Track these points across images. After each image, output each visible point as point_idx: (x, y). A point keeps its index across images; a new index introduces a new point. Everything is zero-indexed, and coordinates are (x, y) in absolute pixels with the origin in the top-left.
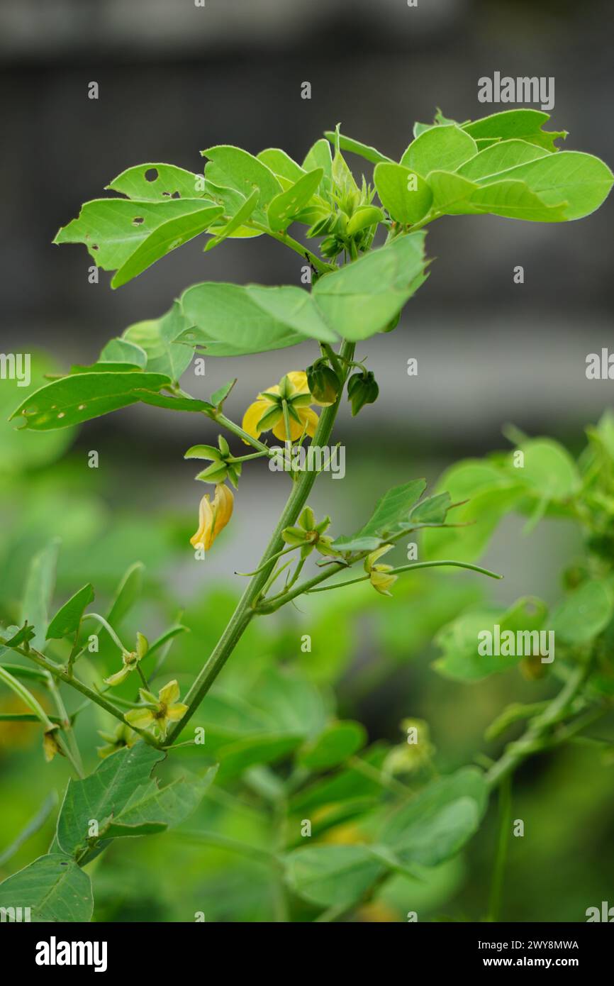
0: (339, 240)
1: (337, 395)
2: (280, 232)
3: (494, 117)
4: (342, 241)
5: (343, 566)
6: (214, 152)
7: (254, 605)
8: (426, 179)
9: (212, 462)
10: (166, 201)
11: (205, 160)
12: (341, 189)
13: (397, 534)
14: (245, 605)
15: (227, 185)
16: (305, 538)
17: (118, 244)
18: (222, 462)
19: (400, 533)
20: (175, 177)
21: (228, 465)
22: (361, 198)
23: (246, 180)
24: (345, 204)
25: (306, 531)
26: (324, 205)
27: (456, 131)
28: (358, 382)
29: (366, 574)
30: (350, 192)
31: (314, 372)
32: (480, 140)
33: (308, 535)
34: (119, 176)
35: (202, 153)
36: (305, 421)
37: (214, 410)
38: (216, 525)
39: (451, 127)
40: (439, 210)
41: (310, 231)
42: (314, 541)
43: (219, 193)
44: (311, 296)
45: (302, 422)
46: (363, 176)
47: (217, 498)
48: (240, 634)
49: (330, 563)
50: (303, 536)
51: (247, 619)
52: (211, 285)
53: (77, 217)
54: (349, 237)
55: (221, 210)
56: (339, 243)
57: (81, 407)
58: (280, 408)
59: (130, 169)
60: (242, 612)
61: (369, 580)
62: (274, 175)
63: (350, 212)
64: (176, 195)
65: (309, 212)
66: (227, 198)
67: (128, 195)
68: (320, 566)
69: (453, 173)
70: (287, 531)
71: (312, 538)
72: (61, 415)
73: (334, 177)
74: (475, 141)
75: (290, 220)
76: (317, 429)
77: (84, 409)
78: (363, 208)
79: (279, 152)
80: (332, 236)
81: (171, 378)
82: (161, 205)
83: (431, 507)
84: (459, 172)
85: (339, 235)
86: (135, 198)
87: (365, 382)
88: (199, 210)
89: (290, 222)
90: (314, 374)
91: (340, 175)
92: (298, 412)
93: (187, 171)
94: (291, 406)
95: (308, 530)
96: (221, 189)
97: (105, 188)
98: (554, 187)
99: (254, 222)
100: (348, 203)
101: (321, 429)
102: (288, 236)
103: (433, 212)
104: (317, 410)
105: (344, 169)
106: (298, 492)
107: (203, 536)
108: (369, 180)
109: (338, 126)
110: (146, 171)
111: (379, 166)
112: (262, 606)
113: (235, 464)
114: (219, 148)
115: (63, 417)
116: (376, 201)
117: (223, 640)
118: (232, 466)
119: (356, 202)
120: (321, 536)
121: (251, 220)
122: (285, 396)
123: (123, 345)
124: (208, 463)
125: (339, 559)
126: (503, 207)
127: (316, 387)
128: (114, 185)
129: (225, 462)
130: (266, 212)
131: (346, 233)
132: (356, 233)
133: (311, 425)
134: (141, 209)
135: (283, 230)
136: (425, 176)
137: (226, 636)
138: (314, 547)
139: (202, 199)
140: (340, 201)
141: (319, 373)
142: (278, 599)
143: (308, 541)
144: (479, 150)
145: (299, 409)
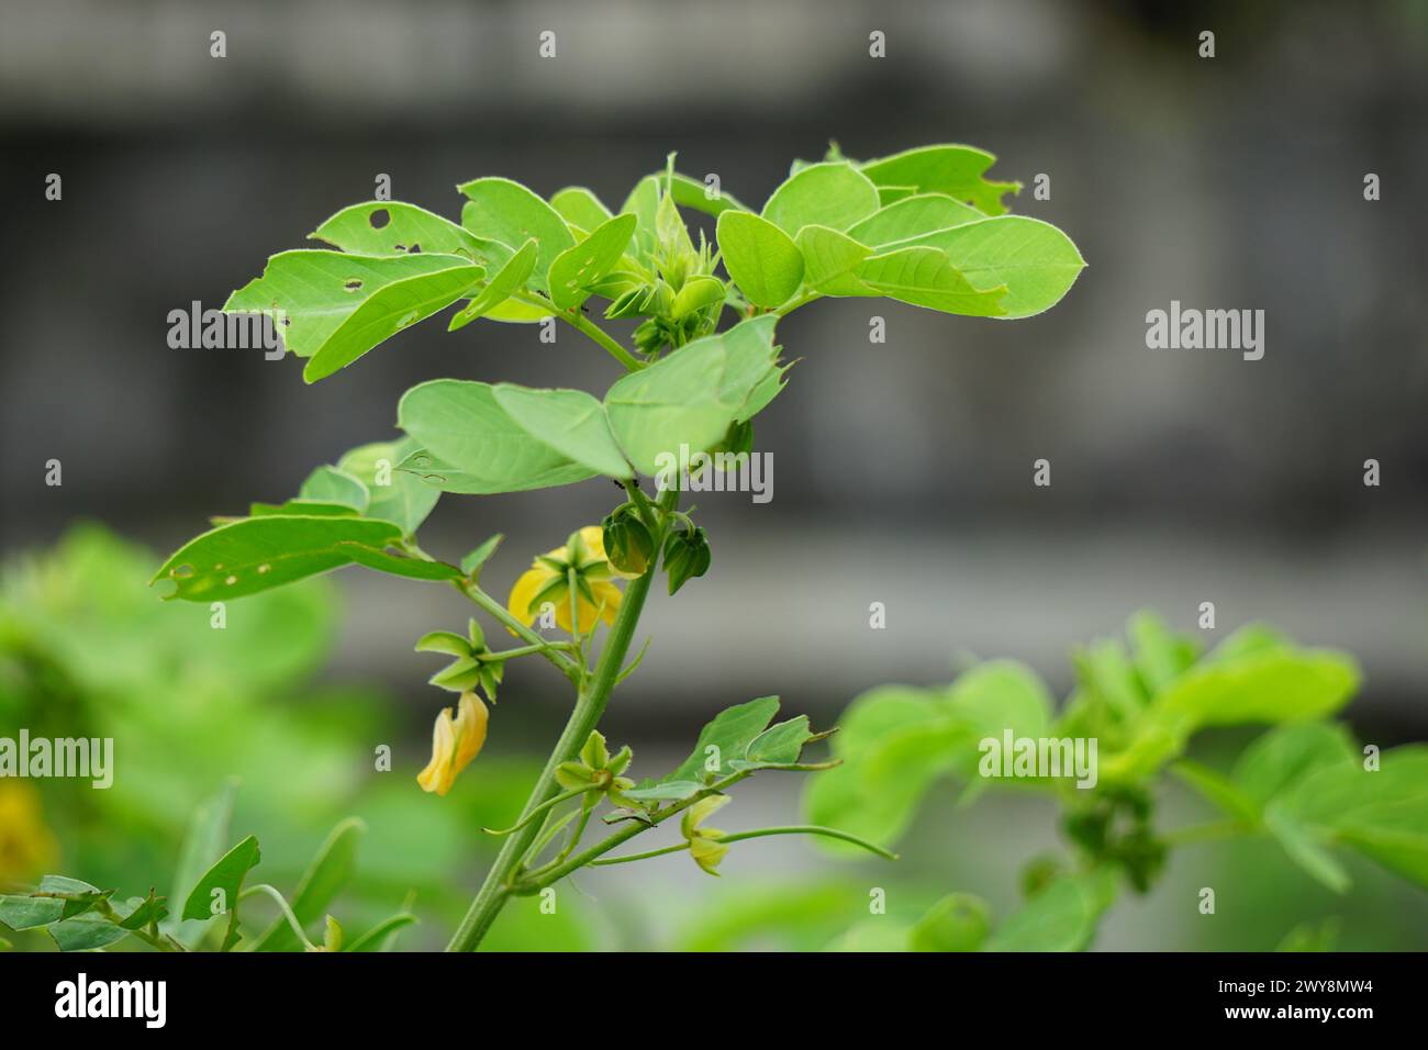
0: (662, 326)
1: (649, 563)
2: (572, 310)
3: (909, 157)
4: (665, 328)
5: (645, 825)
6: (477, 187)
7: (510, 881)
8: (794, 240)
9: (456, 658)
10: (398, 257)
11: (464, 198)
12: (669, 249)
13: (727, 778)
14: (496, 880)
15: (494, 237)
16: (590, 781)
17: (321, 318)
18: (472, 659)
19: (731, 776)
20: (416, 222)
21: (482, 664)
22: (698, 266)
23: (524, 230)
24: (672, 273)
25: (593, 770)
26: (641, 274)
27: (850, 173)
28: (679, 544)
29: (686, 841)
30: (680, 255)
31: (614, 524)
32: (884, 188)
33: (595, 775)
34: (331, 219)
35: (460, 188)
36: (601, 601)
37: (465, 580)
38: (458, 756)
39: (842, 167)
40: (816, 288)
41: (612, 308)
42: (603, 785)
43: (478, 247)
44: (603, 407)
45: (597, 602)
46: (702, 232)
47: (462, 713)
48: (487, 926)
49: (624, 819)
50: (588, 777)
51: (498, 903)
52: (450, 384)
53: (260, 275)
54: (677, 323)
55: (480, 273)
56: (662, 332)
57: (262, 569)
58: (565, 581)
59: (347, 209)
60: (491, 891)
61: (688, 850)
62: (567, 225)
63: (678, 286)
64: (416, 249)
65: (613, 281)
66: (492, 257)
67: (342, 247)
68: (609, 823)
69: (843, 234)
70: (563, 769)
71: (602, 780)
72: (231, 580)
73: (659, 231)
74: (876, 189)
75: (585, 292)
76: (618, 615)
77: (267, 571)
78: (698, 278)
79: (584, 195)
80: (652, 321)
81: (402, 530)
82: (390, 261)
83: (780, 738)
84: (850, 234)
85: (660, 318)
86: (351, 251)
87: (691, 543)
88: (445, 270)
89: (586, 295)
90: (614, 528)
91: (668, 229)
92: (592, 589)
93: (433, 215)
94: (583, 579)
95: (596, 768)
96: (483, 243)
97: (309, 237)
98: (992, 267)
99: (530, 292)
100: (677, 270)
101: (624, 614)
102: (582, 317)
103: (806, 292)
104: (619, 583)
105: (676, 219)
106: (585, 709)
107: (437, 771)
108: (711, 237)
109: (671, 158)
110: (371, 213)
111: (724, 216)
112: (523, 883)
113: (494, 663)
114: (485, 182)
115: (233, 585)
116: (721, 271)
117: (462, 933)
118: (488, 667)
119: (690, 271)
120: (615, 779)
121: (525, 289)
122: (575, 563)
123: (336, 479)
124: (449, 660)
125: (641, 813)
126: (913, 288)
127: (616, 548)
128: (322, 232)
129: (478, 660)
130: (548, 277)
131: (670, 316)
132: (686, 316)
133: (609, 607)
134: (360, 267)
135: (575, 307)
136: (794, 235)
137: (465, 927)
138: (605, 794)
139: (456, 255)
140: (665, 270)
141: (620, 527)
142: (546, 875)
143: (594, 785)
144: (883, 205)
145: (594, 584)
